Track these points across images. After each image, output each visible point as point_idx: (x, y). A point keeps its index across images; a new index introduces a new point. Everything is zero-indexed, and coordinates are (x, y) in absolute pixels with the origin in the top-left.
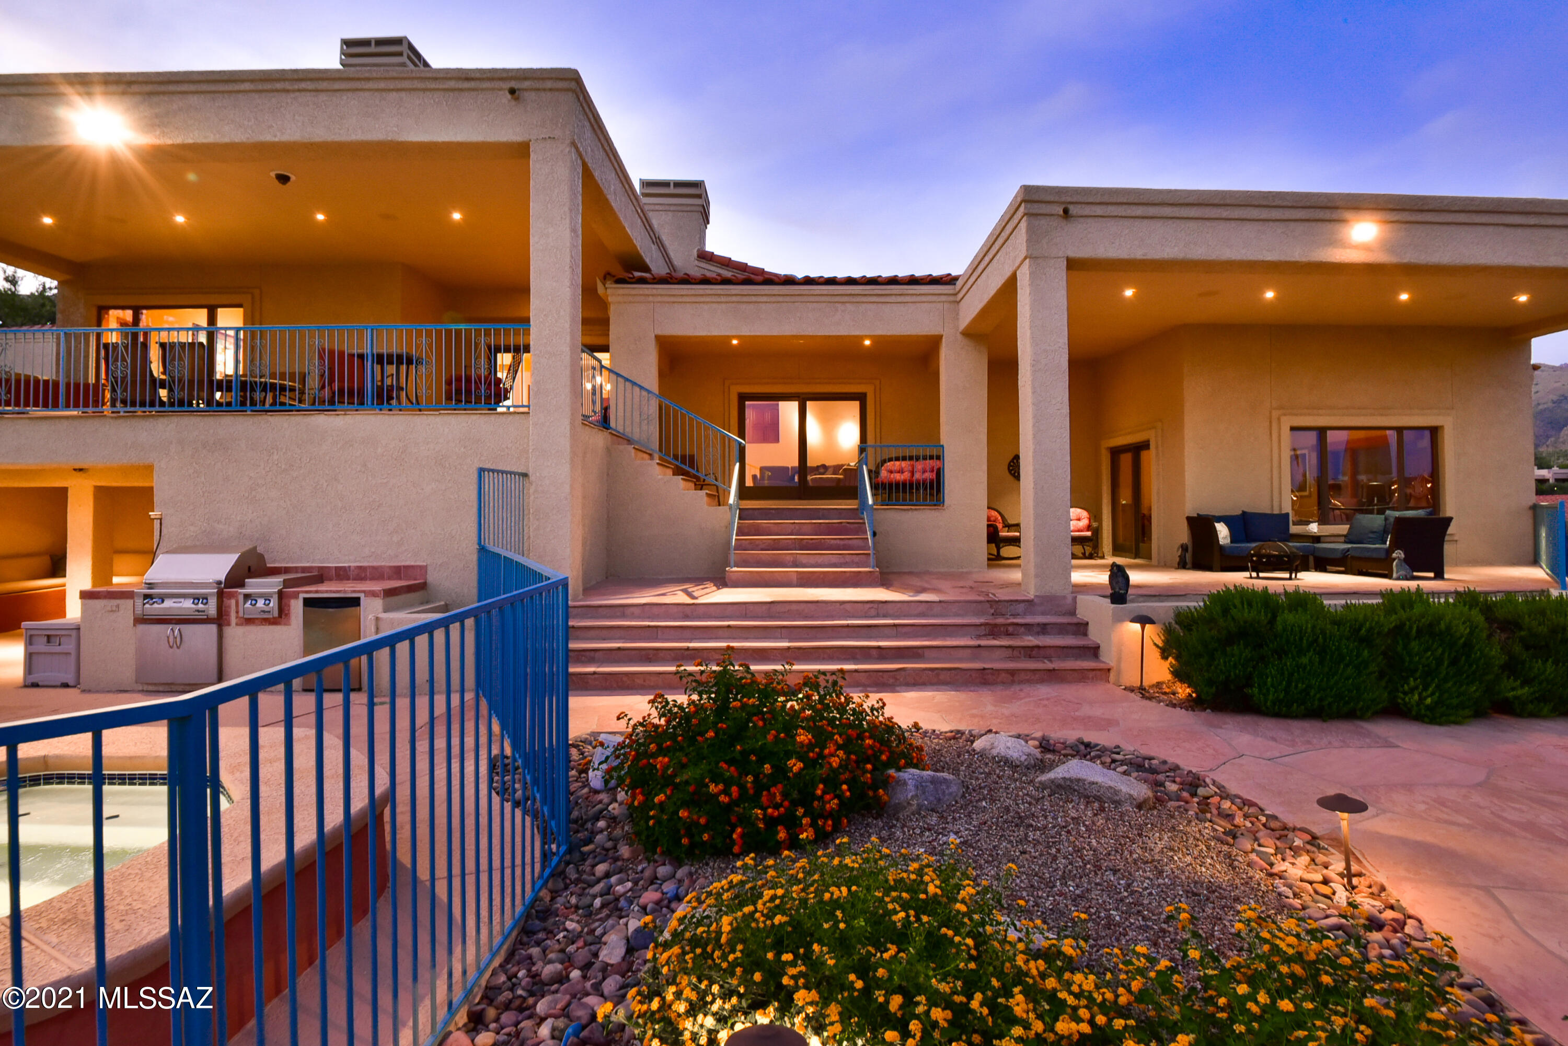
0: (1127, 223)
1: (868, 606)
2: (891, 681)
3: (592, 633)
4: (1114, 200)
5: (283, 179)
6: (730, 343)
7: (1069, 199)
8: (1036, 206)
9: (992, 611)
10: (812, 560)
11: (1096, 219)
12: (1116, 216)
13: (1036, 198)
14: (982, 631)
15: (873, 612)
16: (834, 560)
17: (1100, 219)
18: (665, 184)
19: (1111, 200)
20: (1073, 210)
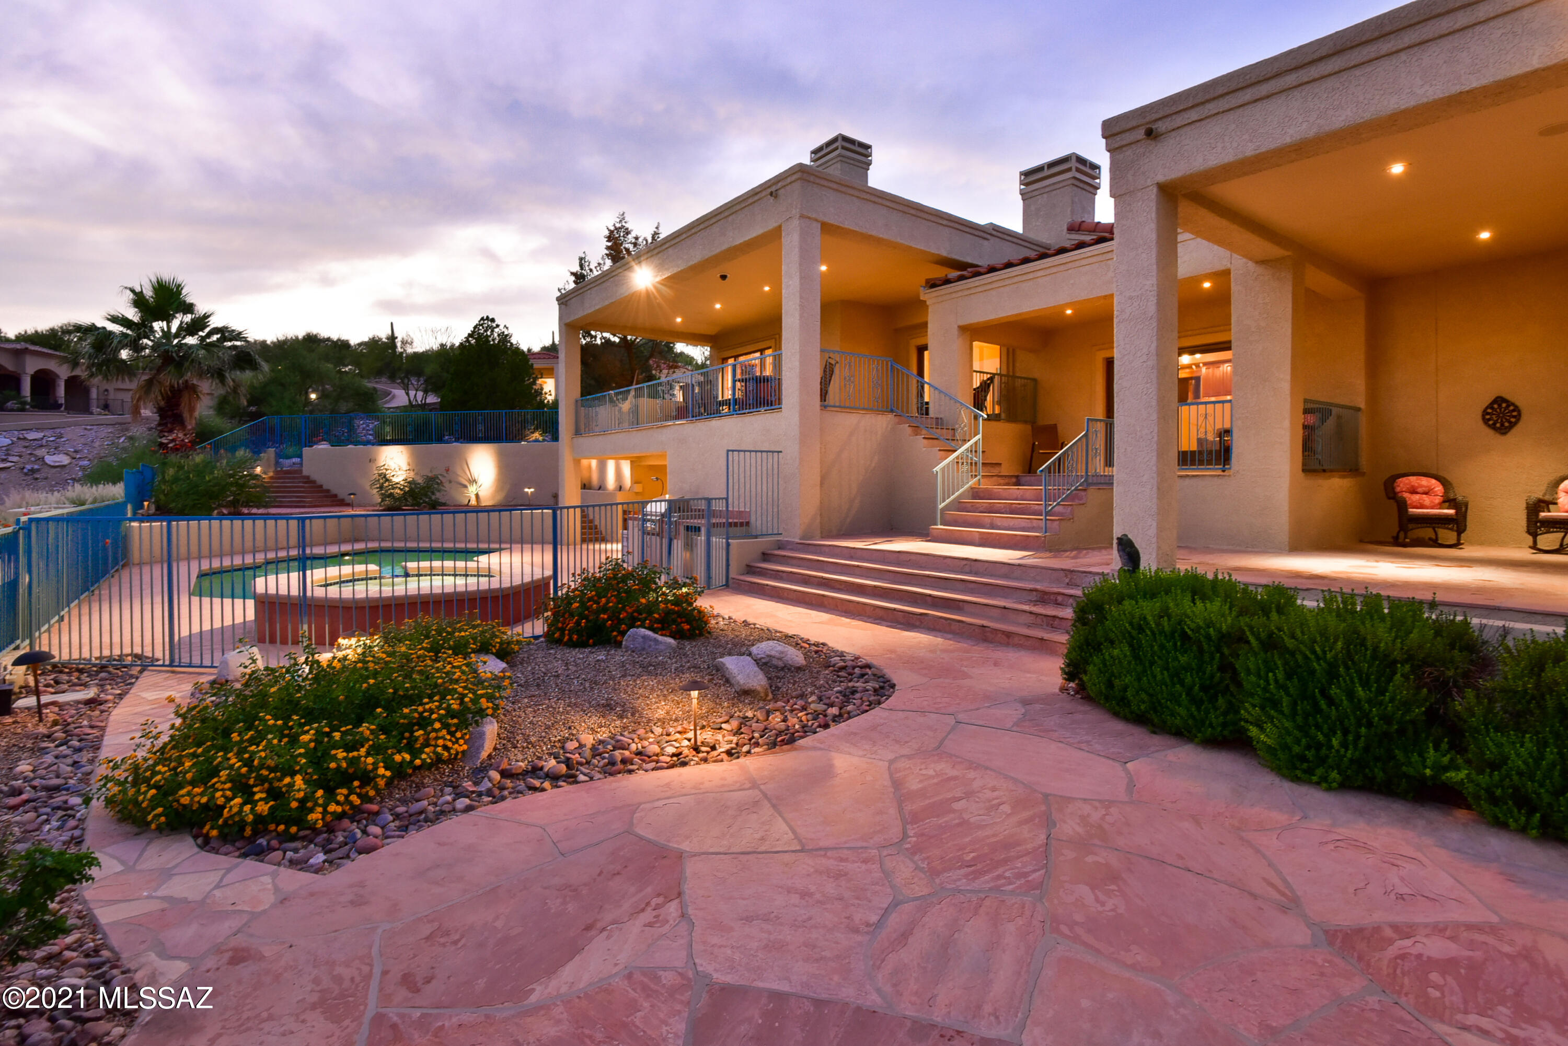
0: (1231, 116)
1: (965, 562)
2: (918, 623)
3: (795, 562)
4: (1212, 96)
5: (724, 277)
6: (1063, 312)
7: (1148, 119)
8: (1118, 138)
9: (1067, 580)
10: (1006, 523)
11: (1193, 126)
12: (1218, 113)
13: (1117, 129)
14: (1034, 597)
15: (967, 569)
16: (1024, 524)
17: (1198, 124)
18: (1040, 169)
19: (1207, 97)
20: (1161, 126)
